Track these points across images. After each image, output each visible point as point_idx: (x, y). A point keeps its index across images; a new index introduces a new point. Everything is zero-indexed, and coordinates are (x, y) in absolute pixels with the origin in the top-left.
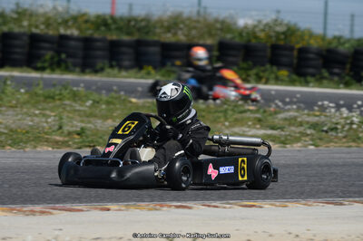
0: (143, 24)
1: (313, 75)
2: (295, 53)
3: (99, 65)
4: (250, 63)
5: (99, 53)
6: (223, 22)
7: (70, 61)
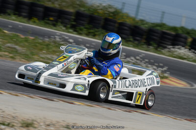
2: (117, 25)
4: (91, 26)
5: (10, 6)
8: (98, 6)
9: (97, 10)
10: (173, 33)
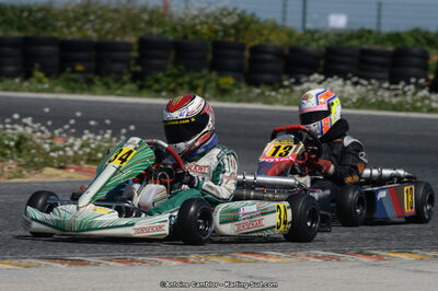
0: (40, 15)
1: (269, 84)
2: (247, 54)
4: (182, 67)
6: (152, 12)
8: (197, 17)
9: (195, 25)
10: (390, 48)
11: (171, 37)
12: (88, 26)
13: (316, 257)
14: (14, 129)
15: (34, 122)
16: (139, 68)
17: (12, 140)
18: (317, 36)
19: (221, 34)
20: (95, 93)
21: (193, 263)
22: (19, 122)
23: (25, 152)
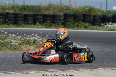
0: (38, 8)
1: (98, 25)
2: (92, 17)
3: (20, 23)
4: (75, 21)
5: (20, 19)
6: (67, 7)
7: (9, 22)
8: (78, 8)
9: (78, 10)
11: (72, 13)
12: (50, 11)
13: (112, 70)
14: (32, 38)
15: (38, 36)
16: (64, 22)
17: (32, 41)
18: (110, 12)
19: (85, 12)
20: (52, 28)
21: (81, 71)
22: (34, 36)
23: (36, 44)
